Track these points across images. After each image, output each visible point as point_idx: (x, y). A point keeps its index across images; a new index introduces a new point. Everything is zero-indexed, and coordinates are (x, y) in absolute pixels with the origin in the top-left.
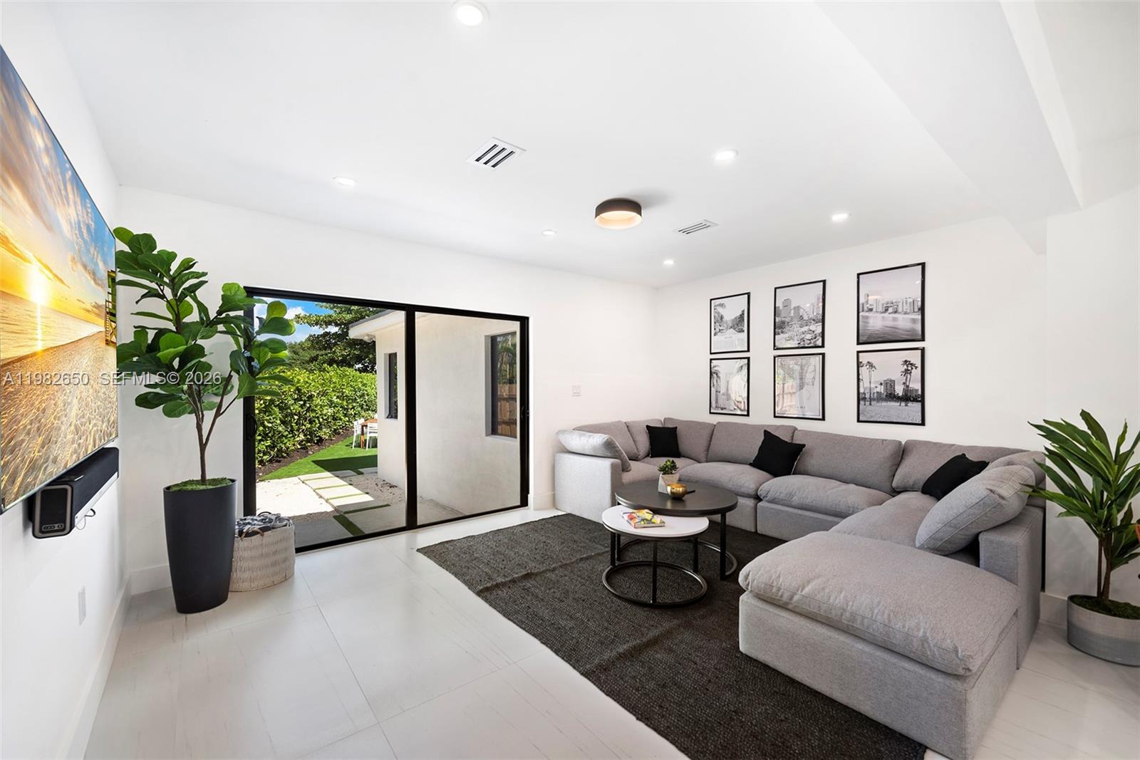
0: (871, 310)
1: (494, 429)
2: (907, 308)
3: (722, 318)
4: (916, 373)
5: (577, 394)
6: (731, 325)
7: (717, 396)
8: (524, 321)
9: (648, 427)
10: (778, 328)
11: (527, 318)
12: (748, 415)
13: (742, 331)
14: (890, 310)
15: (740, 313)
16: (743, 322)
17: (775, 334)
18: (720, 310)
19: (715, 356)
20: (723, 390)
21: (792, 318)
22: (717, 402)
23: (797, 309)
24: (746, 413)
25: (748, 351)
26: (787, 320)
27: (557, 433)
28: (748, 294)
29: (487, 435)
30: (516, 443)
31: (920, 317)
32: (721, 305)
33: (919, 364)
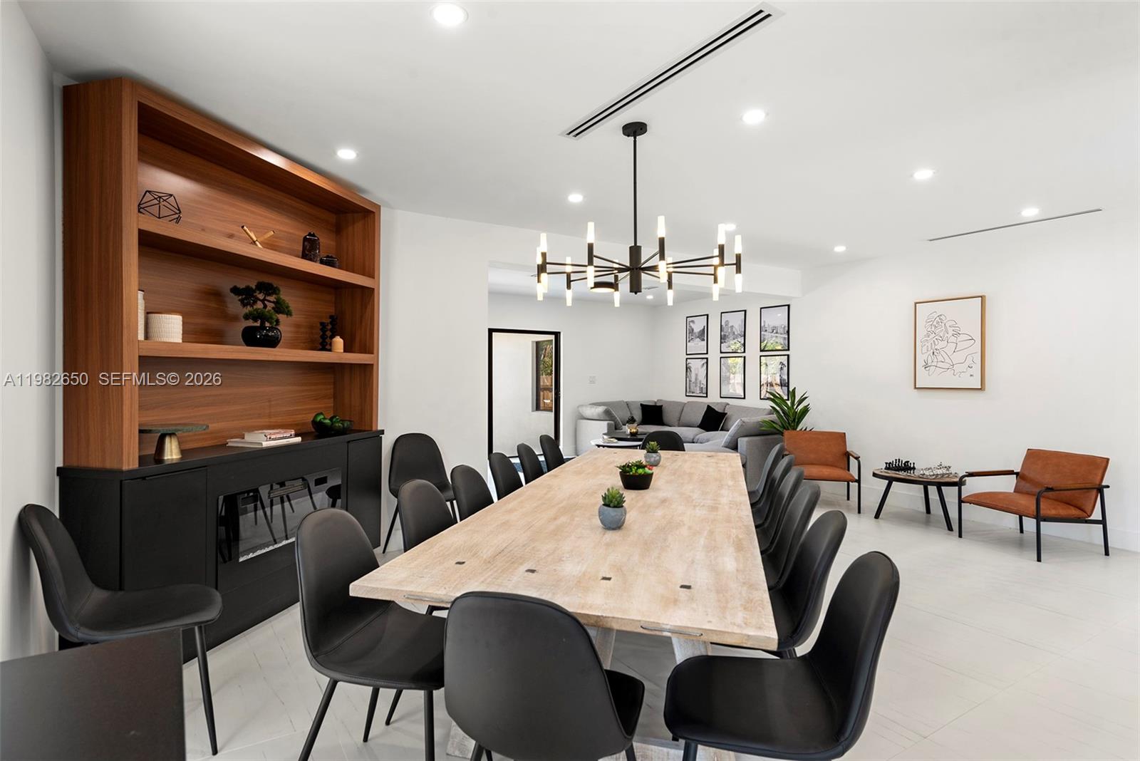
0: (766, 331)
1: (538, 408)
2: (782, 331)
3: (693, 330)
4: (786, 369)
5: (592, 382)
6: (697, 335)
7: (690, 384)
8: (557, 335)
9: (641, 405)
10: (723, 339)
11: (560, 333)
12: (707, 397)
13: (704, 340)
14: (775, 331)
15: (702, 328)
16: (704, 335)
17: (721, 343)
18: (691, 324)
19: (690, 356)
20: (693, 380)
21: (729, 333)
22: (690, 388)
23: (732, 327)
24: (705, 395)
25: (707, 353)
26: (727, 334)
27: (578, 407)
28: (707, 315)
29: (533, 411)
30: (552, 415)
31: (787, 336)
32: (693, 321)
33: (786, 365)
